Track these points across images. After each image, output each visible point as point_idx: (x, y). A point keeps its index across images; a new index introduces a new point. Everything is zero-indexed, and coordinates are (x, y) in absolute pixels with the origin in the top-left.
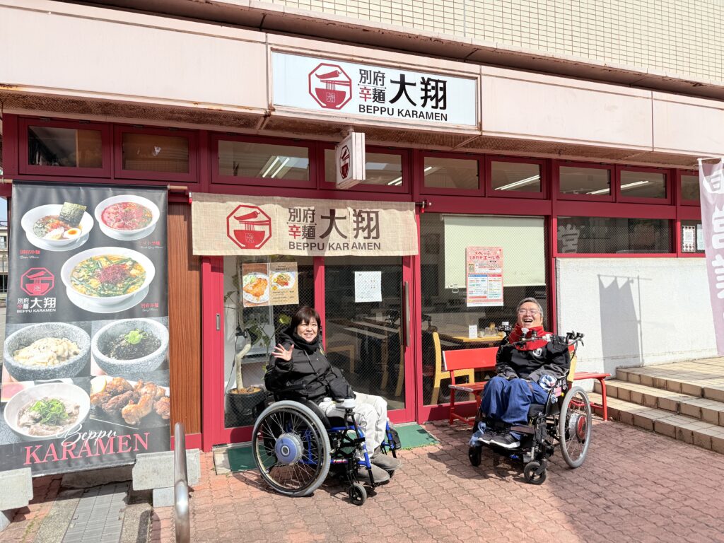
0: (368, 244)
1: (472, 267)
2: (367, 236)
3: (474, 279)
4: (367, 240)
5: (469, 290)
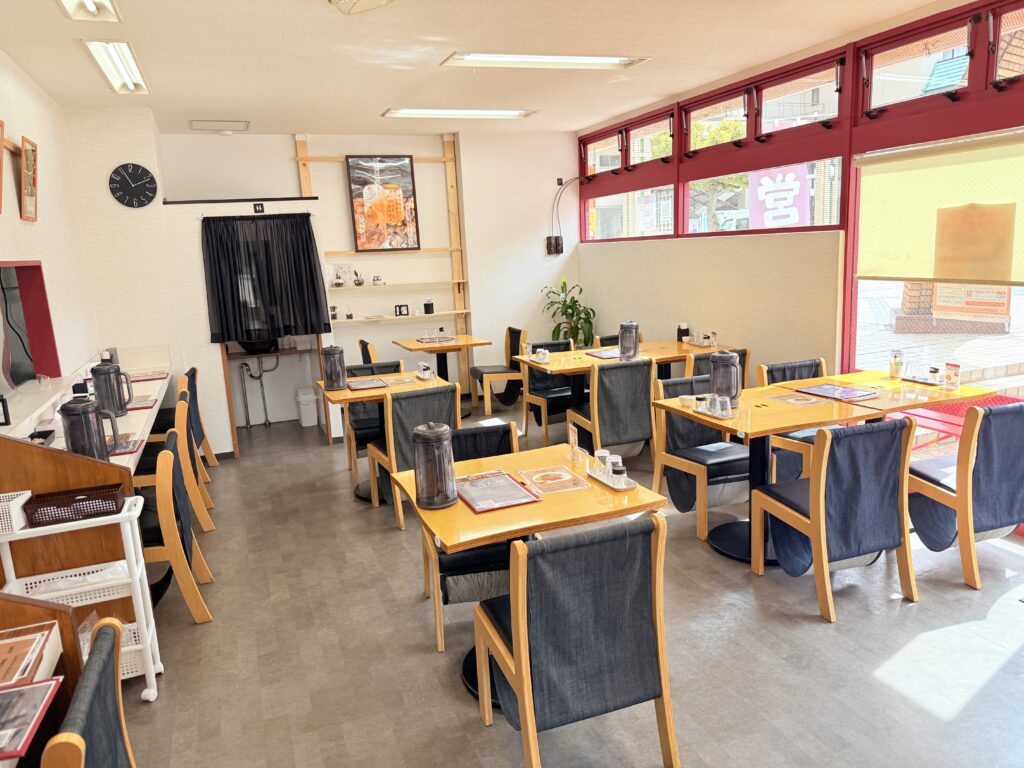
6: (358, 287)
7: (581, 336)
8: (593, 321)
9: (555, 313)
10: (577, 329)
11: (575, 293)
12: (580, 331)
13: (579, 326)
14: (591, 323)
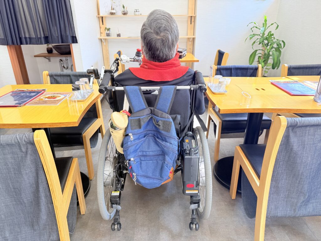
6: (125, 16)
7: (270, 61)
8: (282, 50)
9: (254, 42)
10: (269, 55)
11: (272, 29)
12: (271, 57)
13: (271, 53)
14: (280, 52)
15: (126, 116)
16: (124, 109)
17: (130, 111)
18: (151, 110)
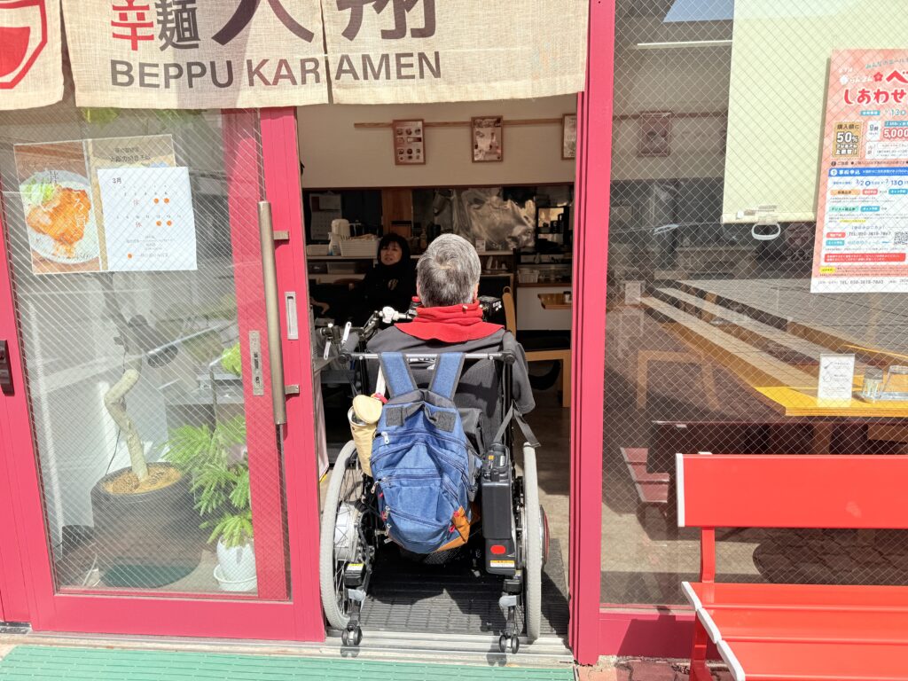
0: (399, 56)
1: (849, 135)
2: (392, 27)
3: (854, 183)
4: (394, 42)
5: (825, 228)
15: (380, 403)
16: (377, 391)
17: (387, 396)
18: (423, 393)
